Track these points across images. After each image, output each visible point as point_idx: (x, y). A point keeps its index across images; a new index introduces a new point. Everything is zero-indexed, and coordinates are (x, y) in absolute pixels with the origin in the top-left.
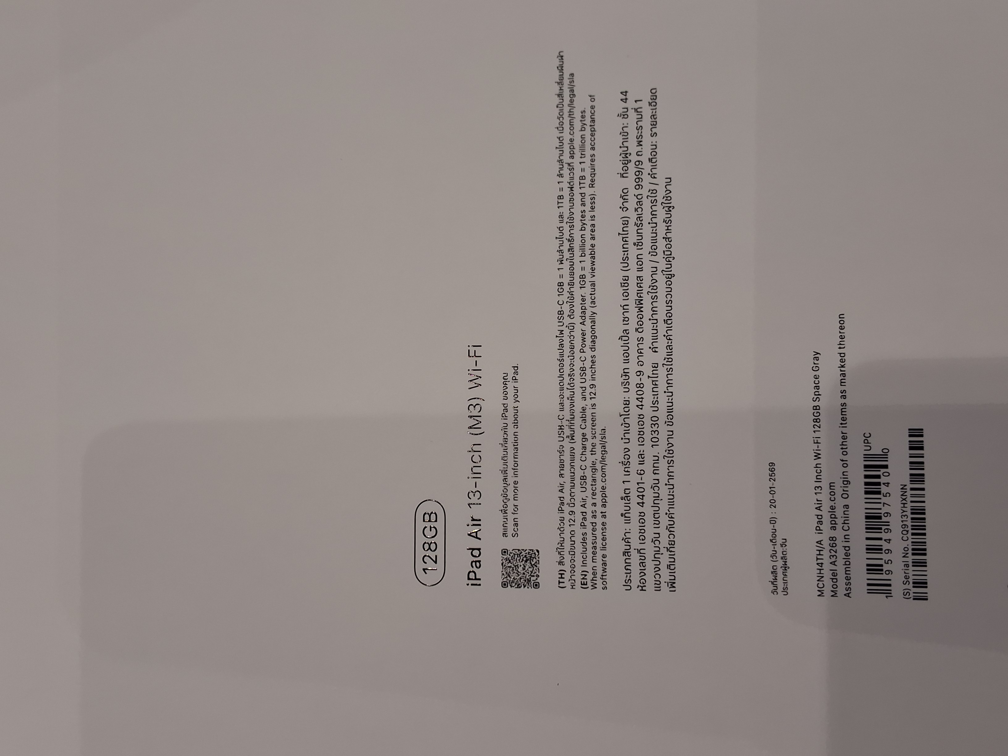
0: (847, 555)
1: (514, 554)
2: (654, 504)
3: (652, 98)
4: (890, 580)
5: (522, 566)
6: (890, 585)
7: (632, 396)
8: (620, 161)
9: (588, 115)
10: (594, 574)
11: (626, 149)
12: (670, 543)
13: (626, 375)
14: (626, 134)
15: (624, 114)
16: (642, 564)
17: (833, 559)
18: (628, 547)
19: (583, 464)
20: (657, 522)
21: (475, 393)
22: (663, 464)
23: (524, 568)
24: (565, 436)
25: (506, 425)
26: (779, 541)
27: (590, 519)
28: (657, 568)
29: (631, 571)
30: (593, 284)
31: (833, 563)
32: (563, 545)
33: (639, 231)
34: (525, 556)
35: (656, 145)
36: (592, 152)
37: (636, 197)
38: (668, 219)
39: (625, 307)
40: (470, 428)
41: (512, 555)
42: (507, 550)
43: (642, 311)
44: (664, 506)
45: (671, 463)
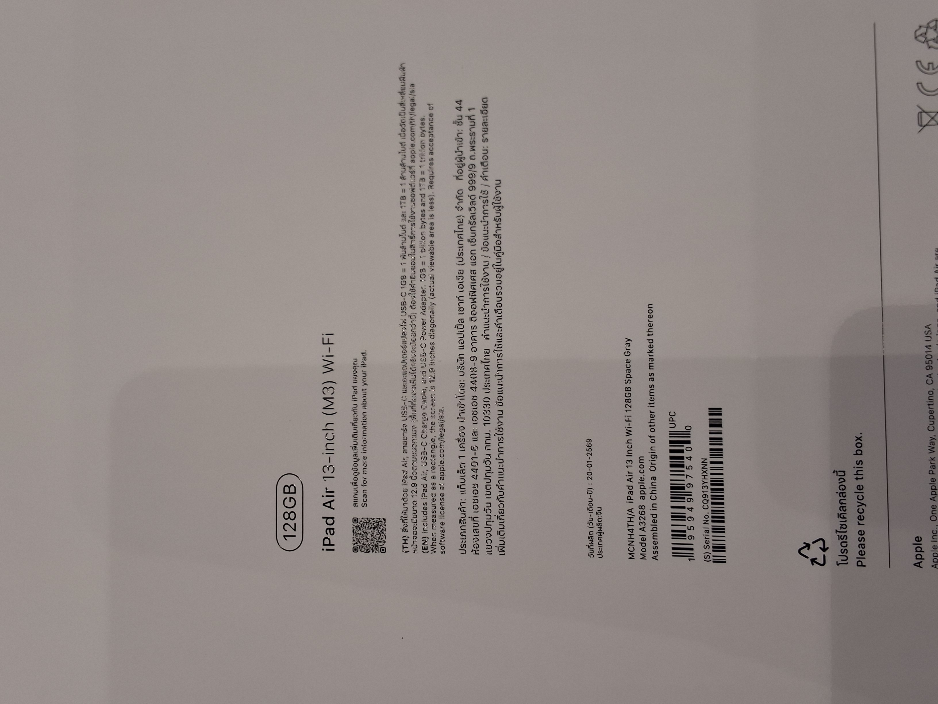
0: (654, 521)
1: (363, 522)
2: (487, 476)
3: (483, 106)
4: (692, 544)
5: (371, 533)
6: (692, 549)
7: (467, 379)
8: (456, 164)
9: (427, 122)
10: (434, 540)
11: (460, 153)
12: (500, 511)
13: (462, 360)
14: (461, 140)
15: (459, 121)
16: (476, 530)
17: (642, 526)
18: (464, 516)
19: (424, 441)
20: (489, 494)
21: (329, 376)
22: (494, 440)
23: (372, 534)
24: (408, 416)
25: (355, 406)
26: (595, 509)
27: (430, 491)
28: (489, 534)
29: (466, 537)
30: (432, 278)
31: (642, 529)
32: (406, 514)
33: (473, 229)
34: (374, 524)
35: (487, 150)
36: (431, 156)
37: (469, 198)
38: (498, 218)
39: (461, 298)
40: (324, 408)
41: (361, 523)
42: (358, 519)
43: (475, 302)
44: (495, 478)
45: (501, 440)
